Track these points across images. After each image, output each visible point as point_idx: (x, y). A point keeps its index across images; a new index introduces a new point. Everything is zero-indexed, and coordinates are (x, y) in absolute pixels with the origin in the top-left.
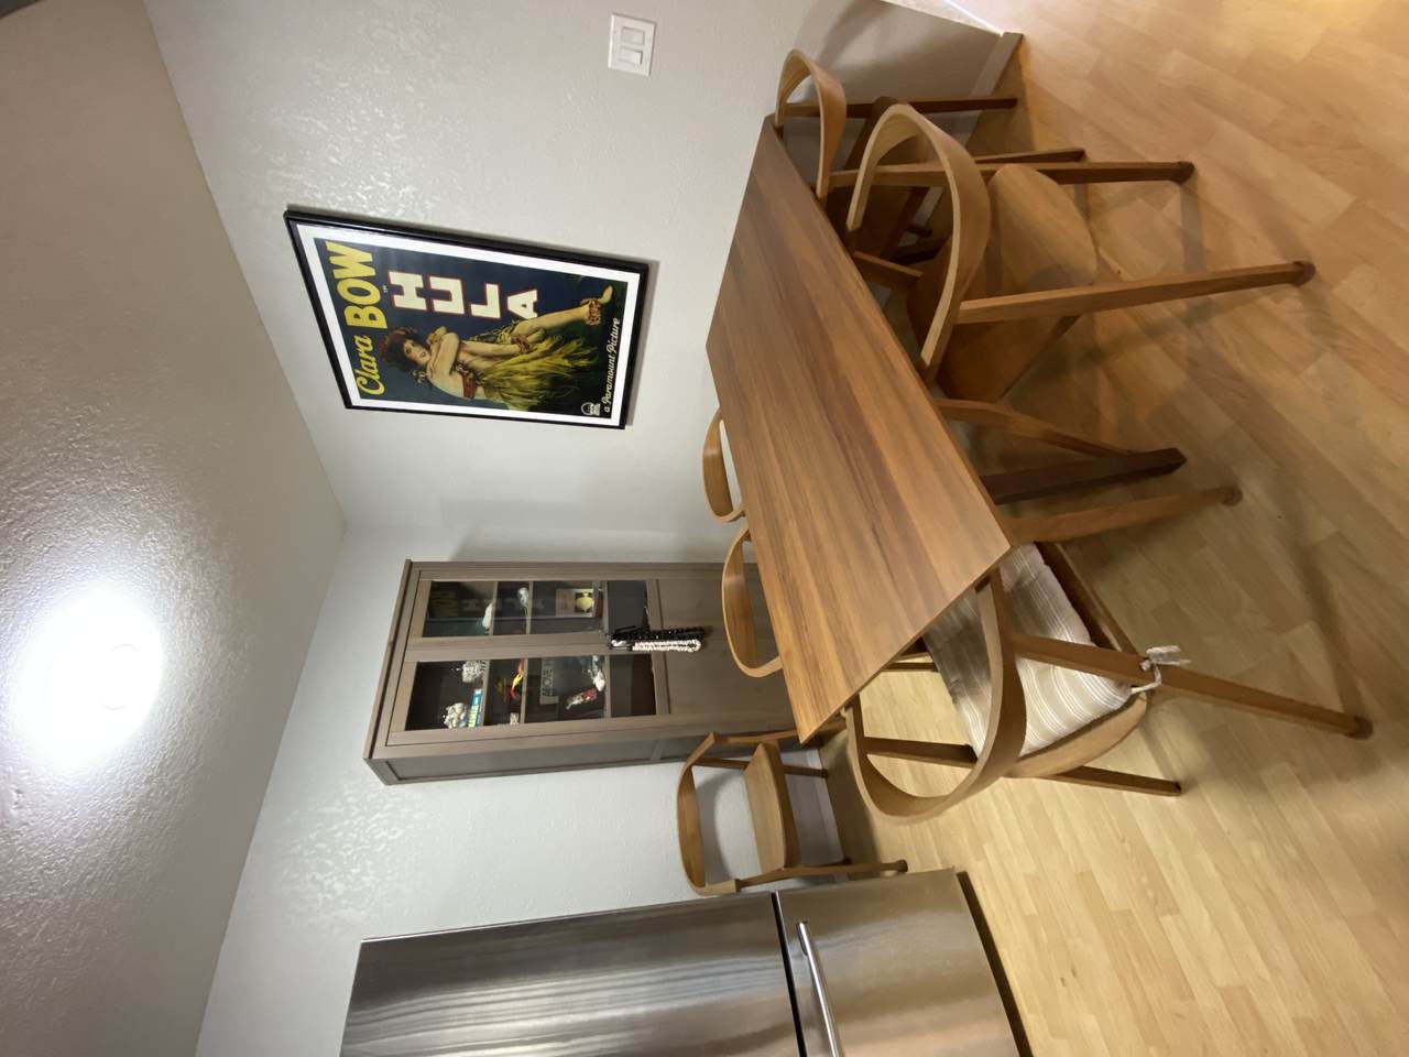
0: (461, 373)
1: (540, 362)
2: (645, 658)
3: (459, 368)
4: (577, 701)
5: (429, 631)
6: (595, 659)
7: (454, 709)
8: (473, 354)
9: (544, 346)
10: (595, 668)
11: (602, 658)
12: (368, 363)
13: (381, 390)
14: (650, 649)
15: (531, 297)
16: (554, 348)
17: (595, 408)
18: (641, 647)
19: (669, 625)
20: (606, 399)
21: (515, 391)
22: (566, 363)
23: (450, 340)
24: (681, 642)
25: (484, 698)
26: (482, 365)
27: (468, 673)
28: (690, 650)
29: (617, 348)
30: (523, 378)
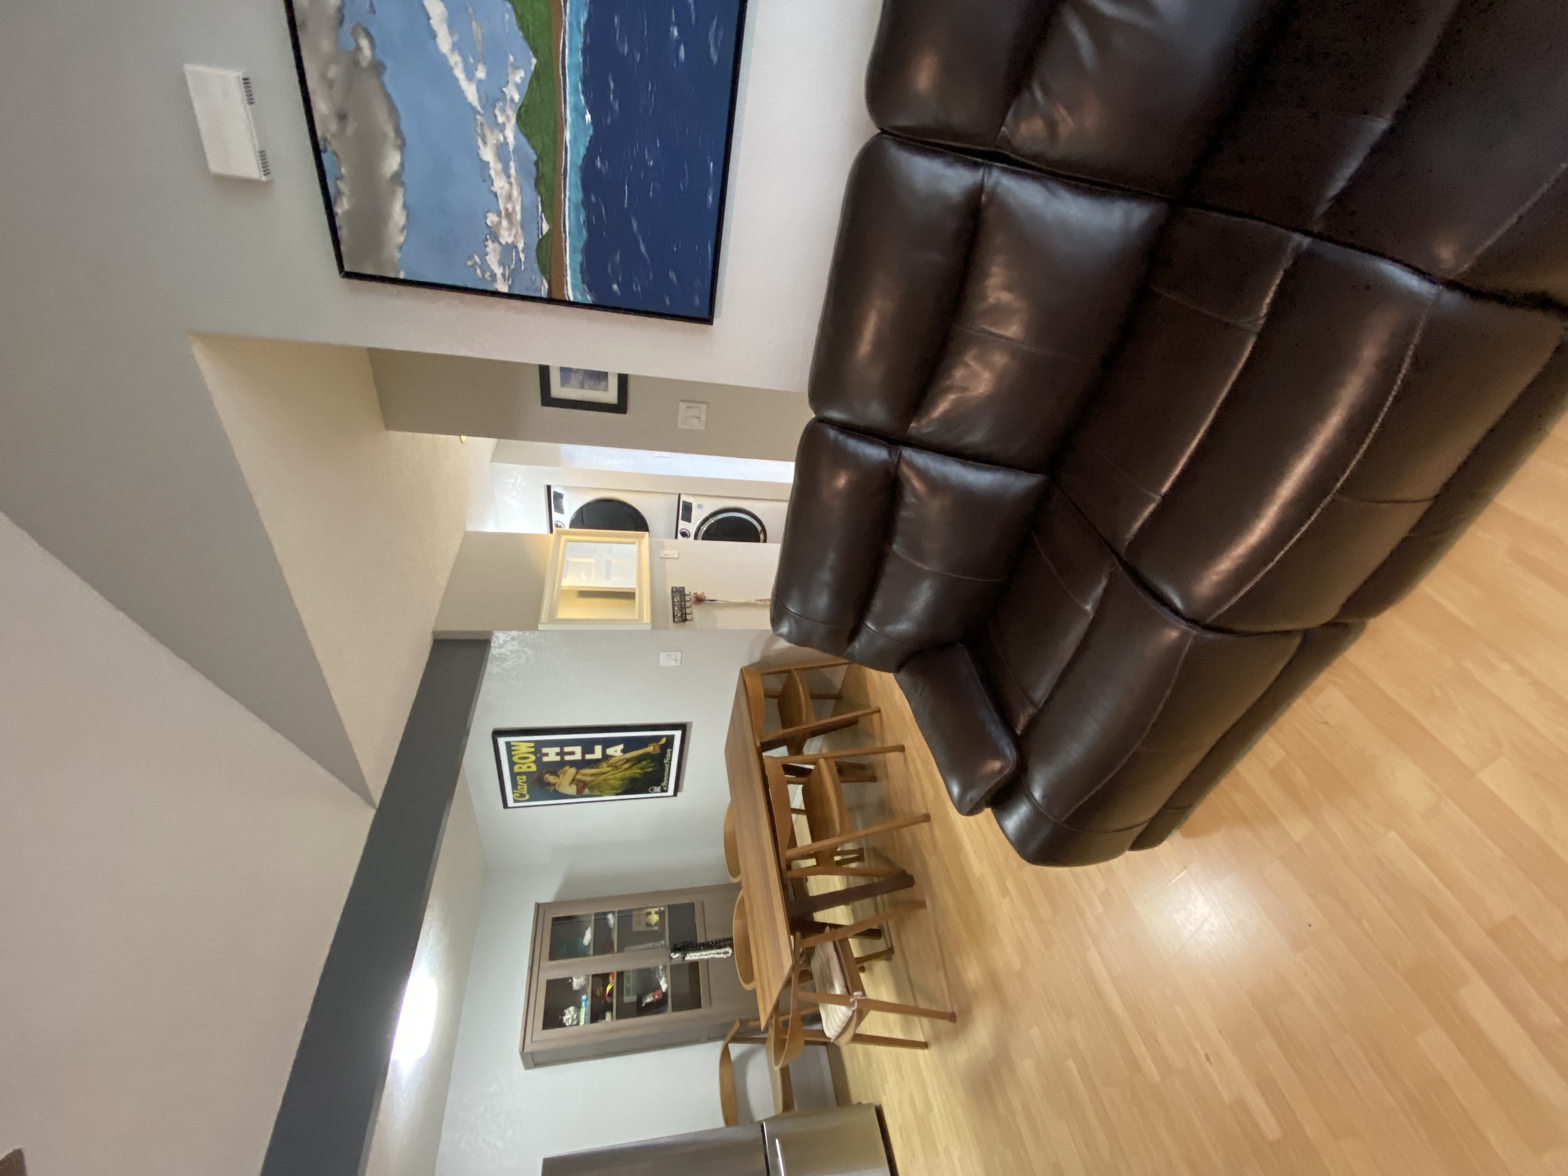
0: (576, 784)
1: (623, 773)
2: (695, 964)
3: (575, 782)
4: (649, 999)
5: (553, 956)
6: (661, 967)
7: (570, 1012)
8: (584, 775)
9: (627, 766)
10: (661, 973)
11: (665, 967)
12: (522, 787)
13: (527, 797)
14: (697, 958)
15: (621, 747)
16: (631, 766)
17: (658, 789)
18: (692, 956)
19: (712, 937)
20: (664, 784)
21: (608, 788)
22: (639, 771)
23: (571, 771)
24: (719, 951)
25: (589, 1002)
26: (589, 779)
27: (577, 983)
28: (725, 956)
29: (670, 760)
30: (613, 781)
